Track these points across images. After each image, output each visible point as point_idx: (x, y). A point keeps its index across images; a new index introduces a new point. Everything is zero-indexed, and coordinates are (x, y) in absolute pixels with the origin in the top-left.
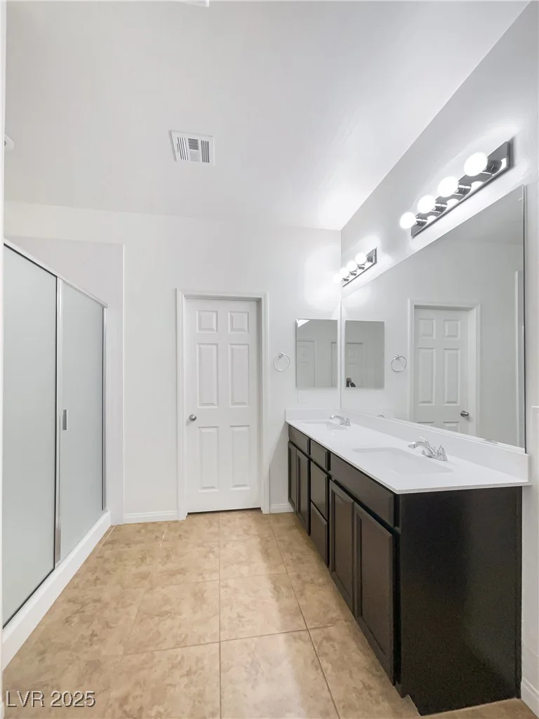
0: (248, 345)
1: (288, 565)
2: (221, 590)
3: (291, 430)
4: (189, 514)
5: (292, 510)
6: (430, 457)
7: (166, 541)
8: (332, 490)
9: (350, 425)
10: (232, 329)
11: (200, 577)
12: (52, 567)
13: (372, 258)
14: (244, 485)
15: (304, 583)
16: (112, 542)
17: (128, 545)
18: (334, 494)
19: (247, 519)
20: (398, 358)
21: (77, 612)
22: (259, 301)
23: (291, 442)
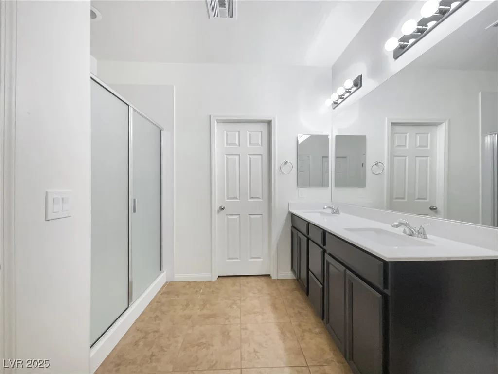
0: (262, 155)
1: (291, 317)
2: (242, 331)
3: (293, 217)
4: (219, 276)
5: (295, 278)
6: (411, 235)
7: (204, 294)
8: (327, 261)
9: (339, 214)
10: (250, 144)
11: (227, 321)
12: (127, 307)
13: (358, 83)
14: (259, 258)
15: (304, 331)
16: (168, 293)
17: (178, 295)
18: (328, 264)
19: (261, 283)
20: (377, 164)
21: (143, 338)
22: (269, 123)
23: (293, 227)
